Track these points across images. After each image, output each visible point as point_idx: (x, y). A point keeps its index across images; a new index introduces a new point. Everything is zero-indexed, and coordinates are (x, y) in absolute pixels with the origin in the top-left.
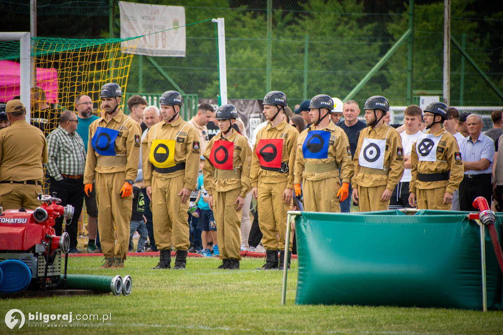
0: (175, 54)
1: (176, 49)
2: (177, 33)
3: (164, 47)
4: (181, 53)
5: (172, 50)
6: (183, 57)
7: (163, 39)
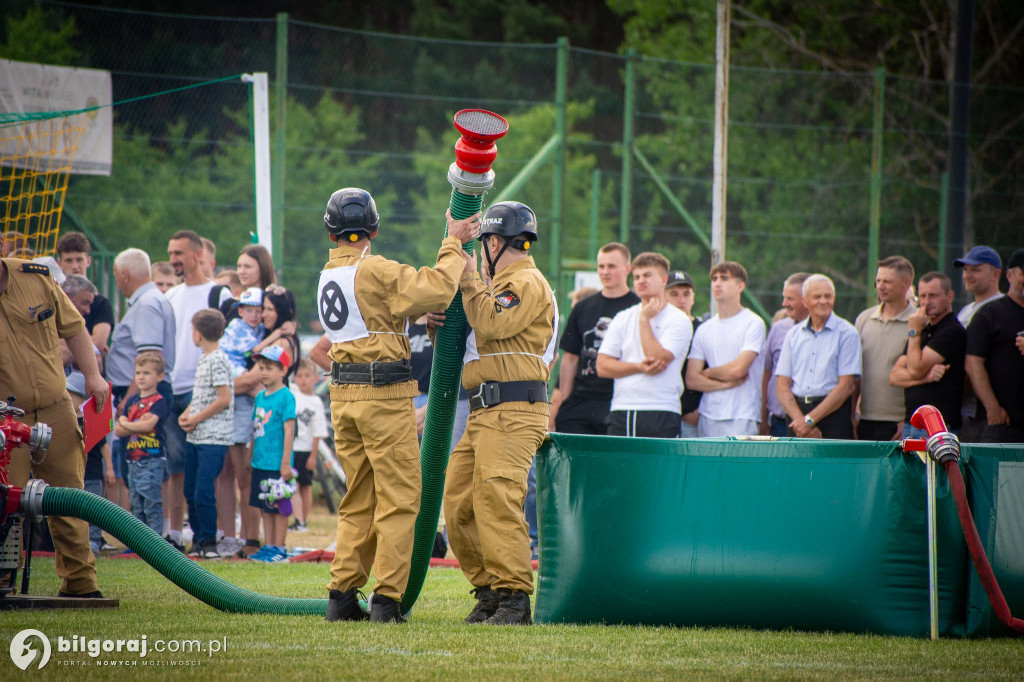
0: (90, 169)
1: (92, 159)
2: (93, 125)
3: (67, 152)
4: (103, 166)
5: (85, 160)
6: (104, 177)
7: (66, 138)
